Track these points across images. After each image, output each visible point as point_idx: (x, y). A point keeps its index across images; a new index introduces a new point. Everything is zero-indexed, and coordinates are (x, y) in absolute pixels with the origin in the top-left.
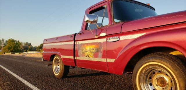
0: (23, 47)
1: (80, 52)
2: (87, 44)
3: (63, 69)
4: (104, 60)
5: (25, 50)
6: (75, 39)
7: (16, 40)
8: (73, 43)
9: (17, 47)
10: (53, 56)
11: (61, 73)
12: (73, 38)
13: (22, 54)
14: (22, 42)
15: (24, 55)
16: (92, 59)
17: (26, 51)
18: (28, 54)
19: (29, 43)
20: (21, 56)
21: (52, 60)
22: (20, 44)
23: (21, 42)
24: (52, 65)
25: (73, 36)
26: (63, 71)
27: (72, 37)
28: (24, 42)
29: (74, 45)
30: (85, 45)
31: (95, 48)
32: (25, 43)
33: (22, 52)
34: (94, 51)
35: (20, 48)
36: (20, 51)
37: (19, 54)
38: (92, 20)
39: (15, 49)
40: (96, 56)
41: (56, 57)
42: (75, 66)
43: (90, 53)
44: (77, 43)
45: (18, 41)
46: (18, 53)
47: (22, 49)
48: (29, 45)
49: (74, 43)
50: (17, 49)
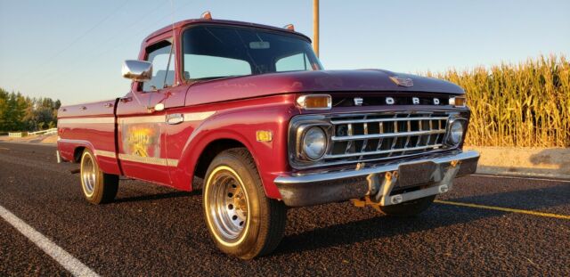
0: (35, 113)
1: (125, 143)
2: (137, 125)
3: (102, 182)
4: (163, 162)
5: (43, 124)
6: (117, 113)
7: (10, 93)
8: (112, 120)
9: (15, 114)
10: (80, 150)
11: (97, 192)
12: (113, 108)
13: (32, 136)
14: (31, 98)
15: (38, 141)
16: (146, 159)
17: (46, 127)
18: (49, 135)
19: (54, 100)
20: (27, 142)
21: (79, 161)
22: (24, 103)
23: (28, 99)
24: (78, 171)
25: (114, 104)
26: (102, 187)
27: (111, 105)
28: (38, 98)
29: (116, 125)
30: (134, 128)
31: (149, 134)
32: (39, 102)
33: (31, 130)
34: (147, 142)
35: (25, 119)
36: (25, 128)
37: (23, 135)
38: (139, 73)
39: (10, 120)
40: (151, 153)
41: (86, 153)
42: (119, 174)
43: (141, 147)
44: (120, 120)
45: (19, 95)
46: (20, 134)
47: (30, 119)
48: (54, 106)
49: (116, 120)
50: (15, 120)
